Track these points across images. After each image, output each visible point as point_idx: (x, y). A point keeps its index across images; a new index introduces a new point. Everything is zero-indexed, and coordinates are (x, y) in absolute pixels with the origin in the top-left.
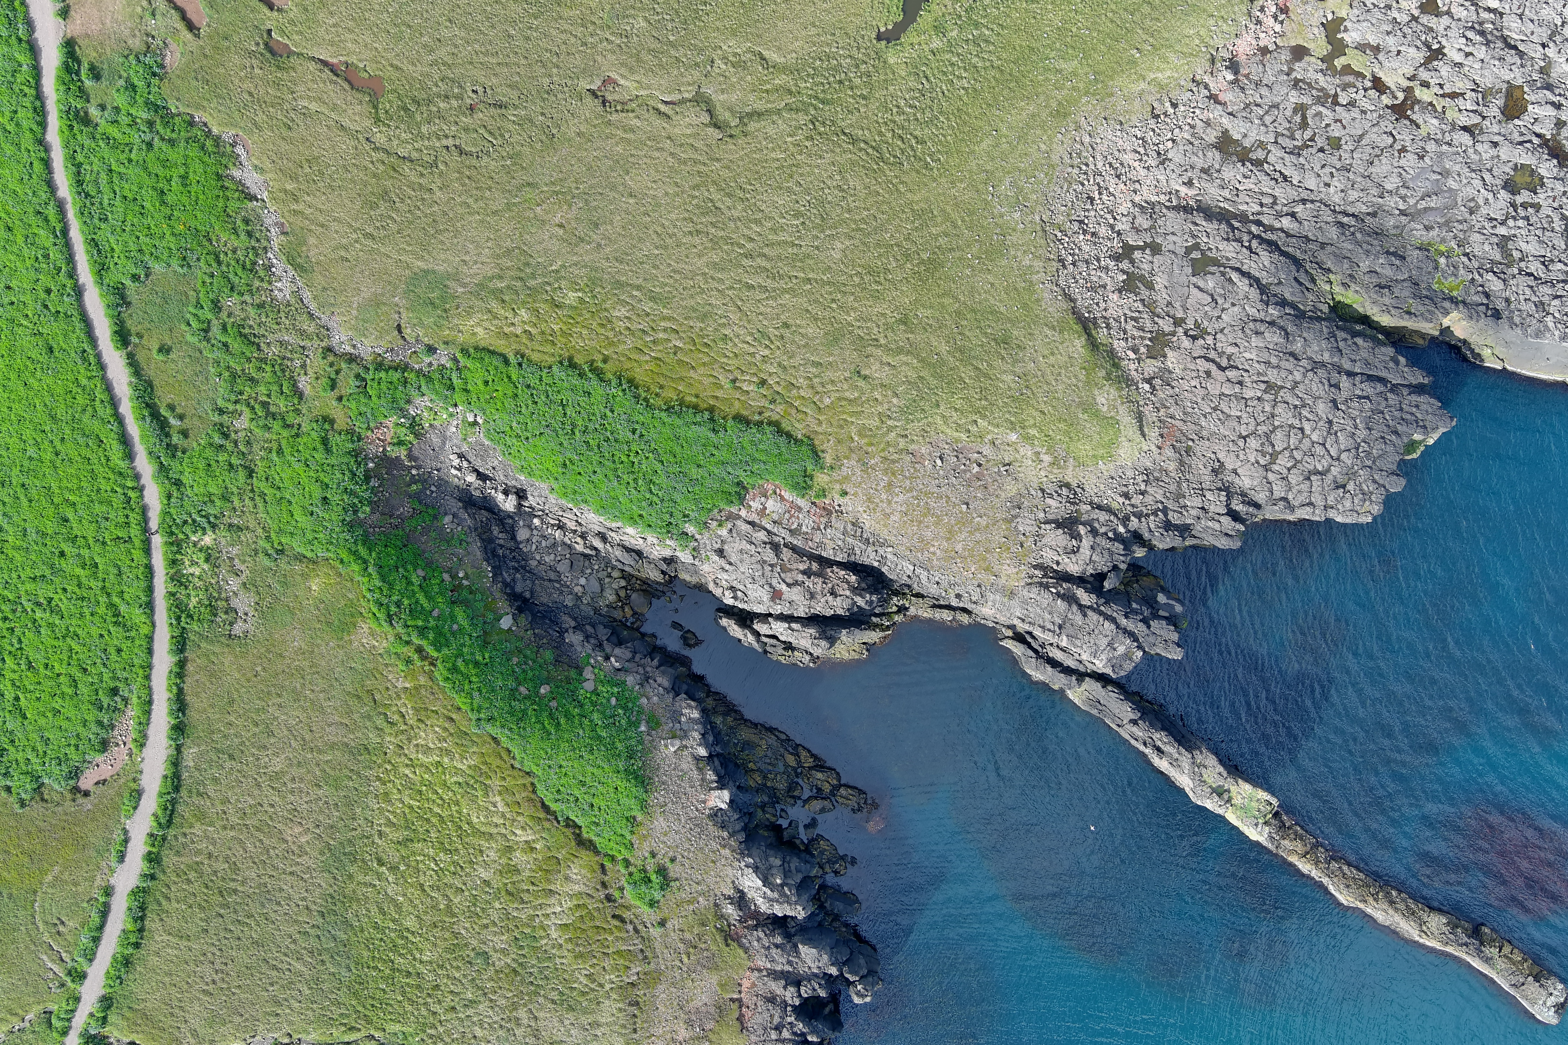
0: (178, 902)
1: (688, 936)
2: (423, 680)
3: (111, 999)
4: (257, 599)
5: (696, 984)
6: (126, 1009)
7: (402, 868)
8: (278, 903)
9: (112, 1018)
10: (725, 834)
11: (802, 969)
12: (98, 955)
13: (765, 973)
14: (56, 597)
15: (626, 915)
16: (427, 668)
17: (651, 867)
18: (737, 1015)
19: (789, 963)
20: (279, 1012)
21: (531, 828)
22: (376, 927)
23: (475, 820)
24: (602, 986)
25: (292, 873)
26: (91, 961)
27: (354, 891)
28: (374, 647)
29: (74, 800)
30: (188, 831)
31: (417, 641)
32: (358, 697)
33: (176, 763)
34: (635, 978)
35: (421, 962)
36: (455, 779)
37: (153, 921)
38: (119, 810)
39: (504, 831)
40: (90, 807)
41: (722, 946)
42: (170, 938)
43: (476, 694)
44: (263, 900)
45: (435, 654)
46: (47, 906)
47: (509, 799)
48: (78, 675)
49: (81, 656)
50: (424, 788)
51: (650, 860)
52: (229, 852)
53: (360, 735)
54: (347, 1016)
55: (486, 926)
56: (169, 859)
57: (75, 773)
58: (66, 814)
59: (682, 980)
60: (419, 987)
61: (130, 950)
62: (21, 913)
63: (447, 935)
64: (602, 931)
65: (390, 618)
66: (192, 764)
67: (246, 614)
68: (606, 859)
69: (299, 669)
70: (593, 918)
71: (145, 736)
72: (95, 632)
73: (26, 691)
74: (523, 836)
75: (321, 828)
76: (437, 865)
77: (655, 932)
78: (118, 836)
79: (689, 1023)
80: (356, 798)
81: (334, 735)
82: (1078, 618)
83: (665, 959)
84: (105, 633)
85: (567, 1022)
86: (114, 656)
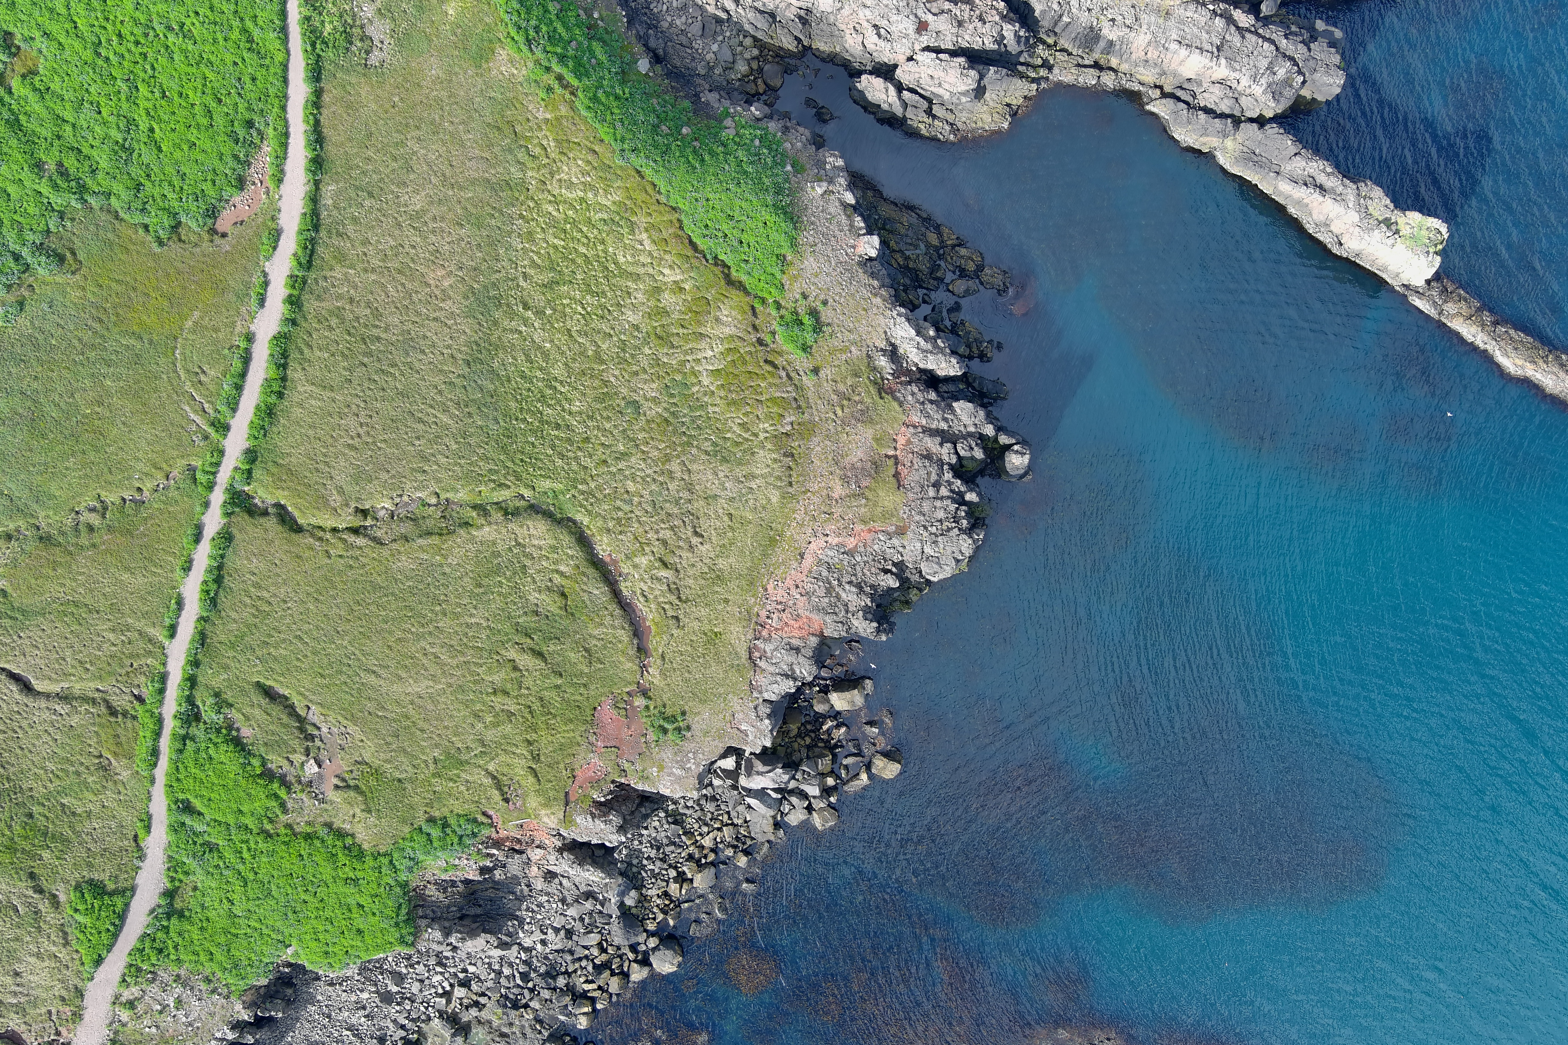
0: (321, 350)
1: (841, 387)
2: (564, 110)
3: (256, 452)
4: (393, 26)
5: (850, 438)
6: (270, 464)
7: (549, 312)
8: (423, 352)
9: (257, 473)
10: (876, 283)
11: (957, 428)
12: (242, 405)
13: (920, 430)
14: (188, 22)
15: (779, 361)
16: (568, 96)
17: (802, 311)
18: (892, 471)
19: (945, 420)
20: (426, 468)
21: (679, 267)
22: (523, 376)
23: (621, 260)
24: (756, 435)
25: (436, 319)
26: (234, 410)
27: (499, 338)
28: (513, 75)
29: (212, 241)
30: (329, 274)
31: (557, 68)
32: (499, 129)
33: (314, 199)
34: (789, 428)
35: (570, 413)
36: (600, 215)
37: (295, 370)
38: (258, 251)
39: (651, 271)
40: (228, 248)
41: (876, 398)
42: (313, 388)
43: (618, 124)
44: (406, 347)
45: (575, 82)
46: (188, 352)
47: (655, 235)
48: (214, 105)
49: (216, 85)
50: (568, 226)
51: (802, 302)
52: (370, 297)
53: (500, 170)
54: (497, 472)
55: (636, 373)
56: (311, 305)
57: (212, 213)
58: (204, 256)
59: (837, 433)
60: (569, 441)
61: (273, 399)
62: (162, 361)
63: (596, 383)
64: (755, 377)
65: (529, 42)
66: (330, 202)
67: (382, 42)
68: (756, 300)
69: (438, 100)
70: (745, 363)
71: (282, 172)
72: (229, 58)
73: (160, 121)
74: (671, 276)
75: (465, 271)
76: (584, 308)
77: (808, 381)
78: (257, 280)
79: (845, 480)
80: (499, 238)
81: (474, 170)
82: (1236, 40)
83: (819, 411)
84: (239, 61)
85: (721, 474)
86: (249, 85)
